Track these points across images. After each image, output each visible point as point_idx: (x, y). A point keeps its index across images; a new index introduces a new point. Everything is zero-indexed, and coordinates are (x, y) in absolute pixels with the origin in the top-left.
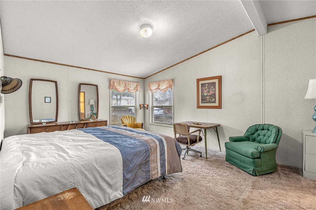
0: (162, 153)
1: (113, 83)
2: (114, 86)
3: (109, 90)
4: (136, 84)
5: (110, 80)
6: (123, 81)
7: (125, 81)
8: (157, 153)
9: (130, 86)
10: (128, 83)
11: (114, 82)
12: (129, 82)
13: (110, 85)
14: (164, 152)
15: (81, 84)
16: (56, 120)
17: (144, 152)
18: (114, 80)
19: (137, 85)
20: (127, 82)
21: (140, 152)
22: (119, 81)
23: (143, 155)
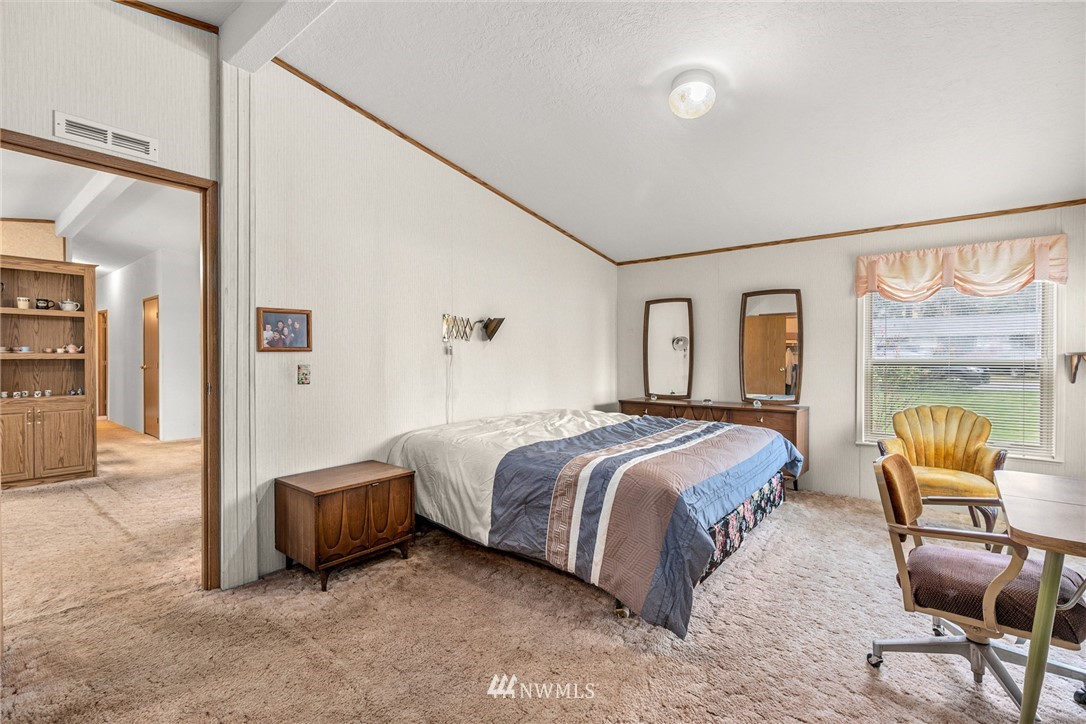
0: (592, 508)
1: (867, 269)
2: (870, 280)
3: (854, 299)
5: (857, 262)
6: (923, 249)
7: (936, 248)
8: (574, 498)
9: (971, 265)
10: (960, 252)
11: (872, 265)
12: (968, 248)
13: (857, 278)
14: (600, 510)
15: (746, 295)
16: (689, 395)
17: (538, 478)
18: (874, 258)
19: (1033, 247)
20: (954, 250)
21: (531, 472)
22: (898, 255)
23: (534, 483)
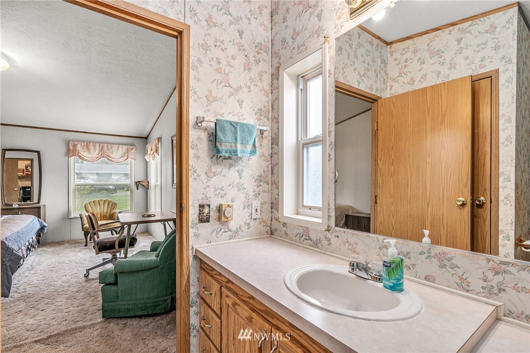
1: (73, 147)
2: (74, 151)
3: (67, 158)
4: (125, 147)
5: (68, 143)
6: (95, 143)
7: (100, 143)
9: (111, 151)
10: (107, 146)
11: (75, 146)
12: (110, 145)
13: (68, 150)
15: (5, 150)
18: (76, 143)
19: (128, 148)
20: (105, 145)
22: (86, 143)
